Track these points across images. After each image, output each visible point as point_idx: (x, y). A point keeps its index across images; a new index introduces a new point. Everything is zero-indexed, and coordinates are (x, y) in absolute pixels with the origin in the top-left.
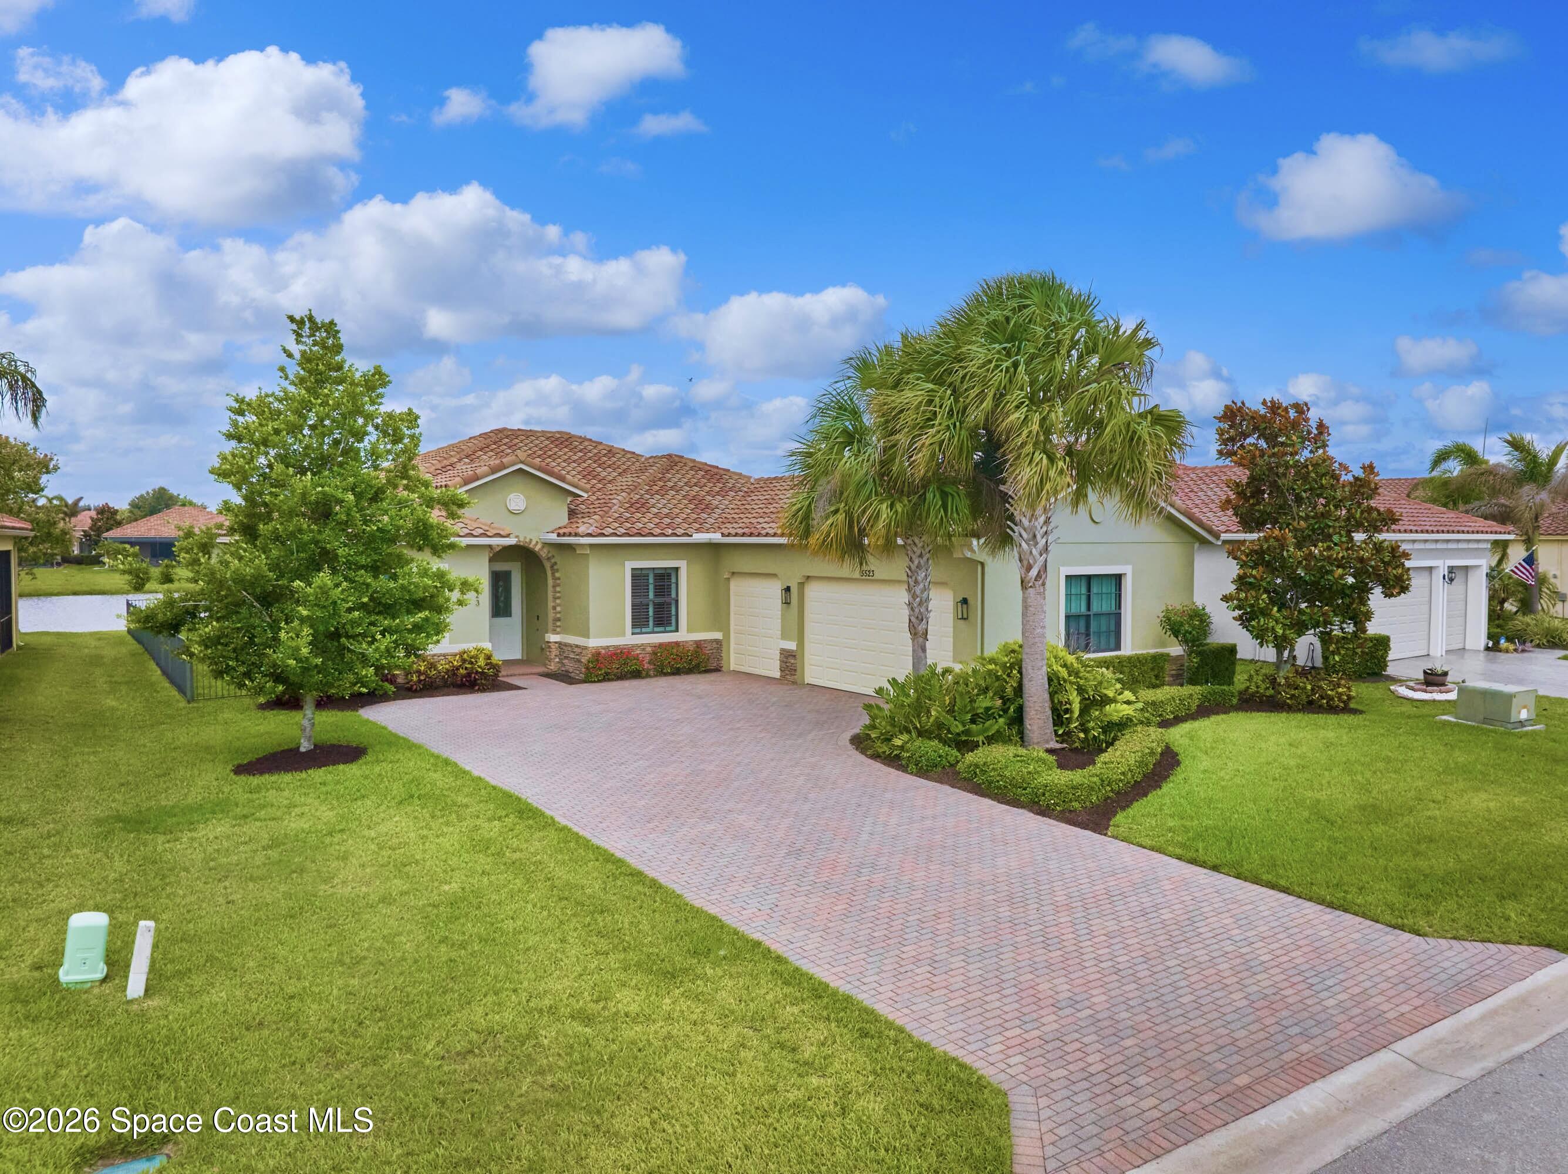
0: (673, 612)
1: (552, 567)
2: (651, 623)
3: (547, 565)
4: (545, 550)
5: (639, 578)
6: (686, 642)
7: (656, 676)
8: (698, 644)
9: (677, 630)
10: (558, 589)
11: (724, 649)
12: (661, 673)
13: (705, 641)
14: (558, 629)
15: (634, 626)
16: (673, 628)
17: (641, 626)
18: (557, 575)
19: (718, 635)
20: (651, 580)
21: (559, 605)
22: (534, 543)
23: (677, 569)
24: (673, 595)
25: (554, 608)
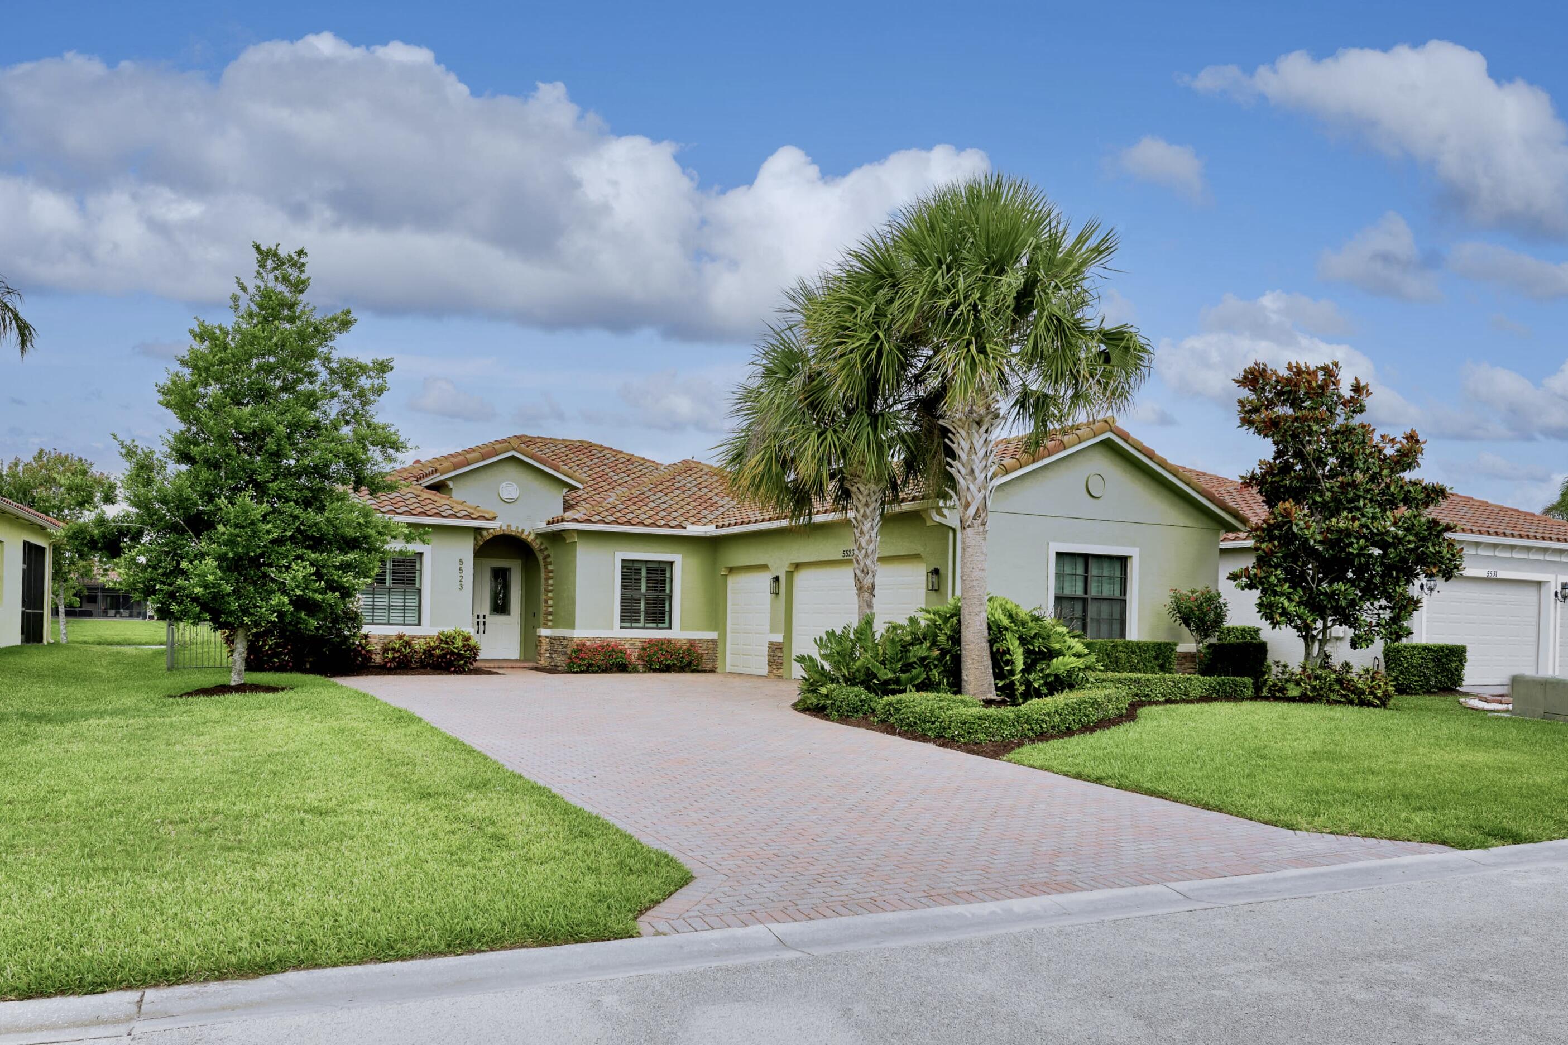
0: (667, 609)
1: (545, 558)
2: (642, 618)
3: (540, 557)
4: (538, 542)
5: (630, 571)
6: (680, 640)
7: (645, 672)
8: (692, 643)
9: (670, 628)
10: (550, 582)
11: (720, 649)
12: (650, 669)
13: (700, 640)
14: (550, 624)
15: (622, 620)
16: (666, 625)
17: (631, 621)
18: (550, 568)
19: (713, 635)
20: (644, 573)
21: (551, 599)
22: (526, 533)
23: (671, 563)
24: (668, 591)
25: (546, 602)
